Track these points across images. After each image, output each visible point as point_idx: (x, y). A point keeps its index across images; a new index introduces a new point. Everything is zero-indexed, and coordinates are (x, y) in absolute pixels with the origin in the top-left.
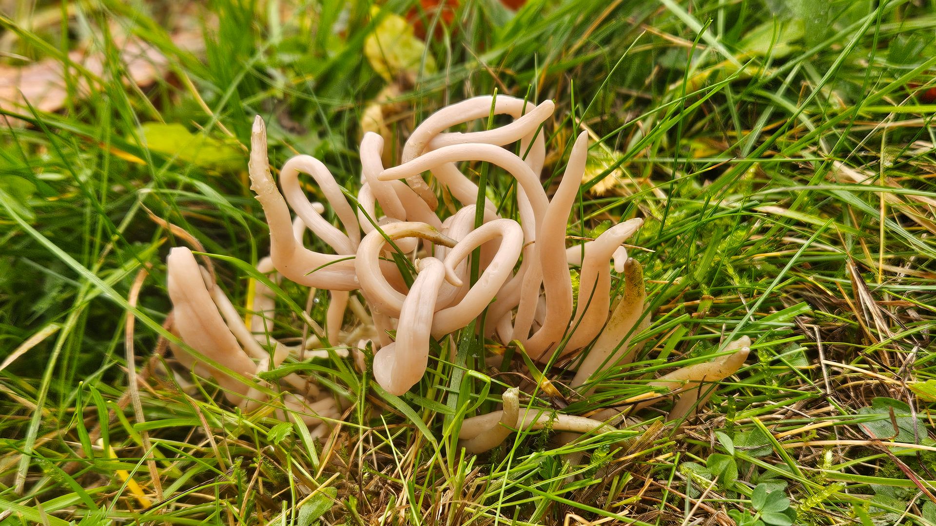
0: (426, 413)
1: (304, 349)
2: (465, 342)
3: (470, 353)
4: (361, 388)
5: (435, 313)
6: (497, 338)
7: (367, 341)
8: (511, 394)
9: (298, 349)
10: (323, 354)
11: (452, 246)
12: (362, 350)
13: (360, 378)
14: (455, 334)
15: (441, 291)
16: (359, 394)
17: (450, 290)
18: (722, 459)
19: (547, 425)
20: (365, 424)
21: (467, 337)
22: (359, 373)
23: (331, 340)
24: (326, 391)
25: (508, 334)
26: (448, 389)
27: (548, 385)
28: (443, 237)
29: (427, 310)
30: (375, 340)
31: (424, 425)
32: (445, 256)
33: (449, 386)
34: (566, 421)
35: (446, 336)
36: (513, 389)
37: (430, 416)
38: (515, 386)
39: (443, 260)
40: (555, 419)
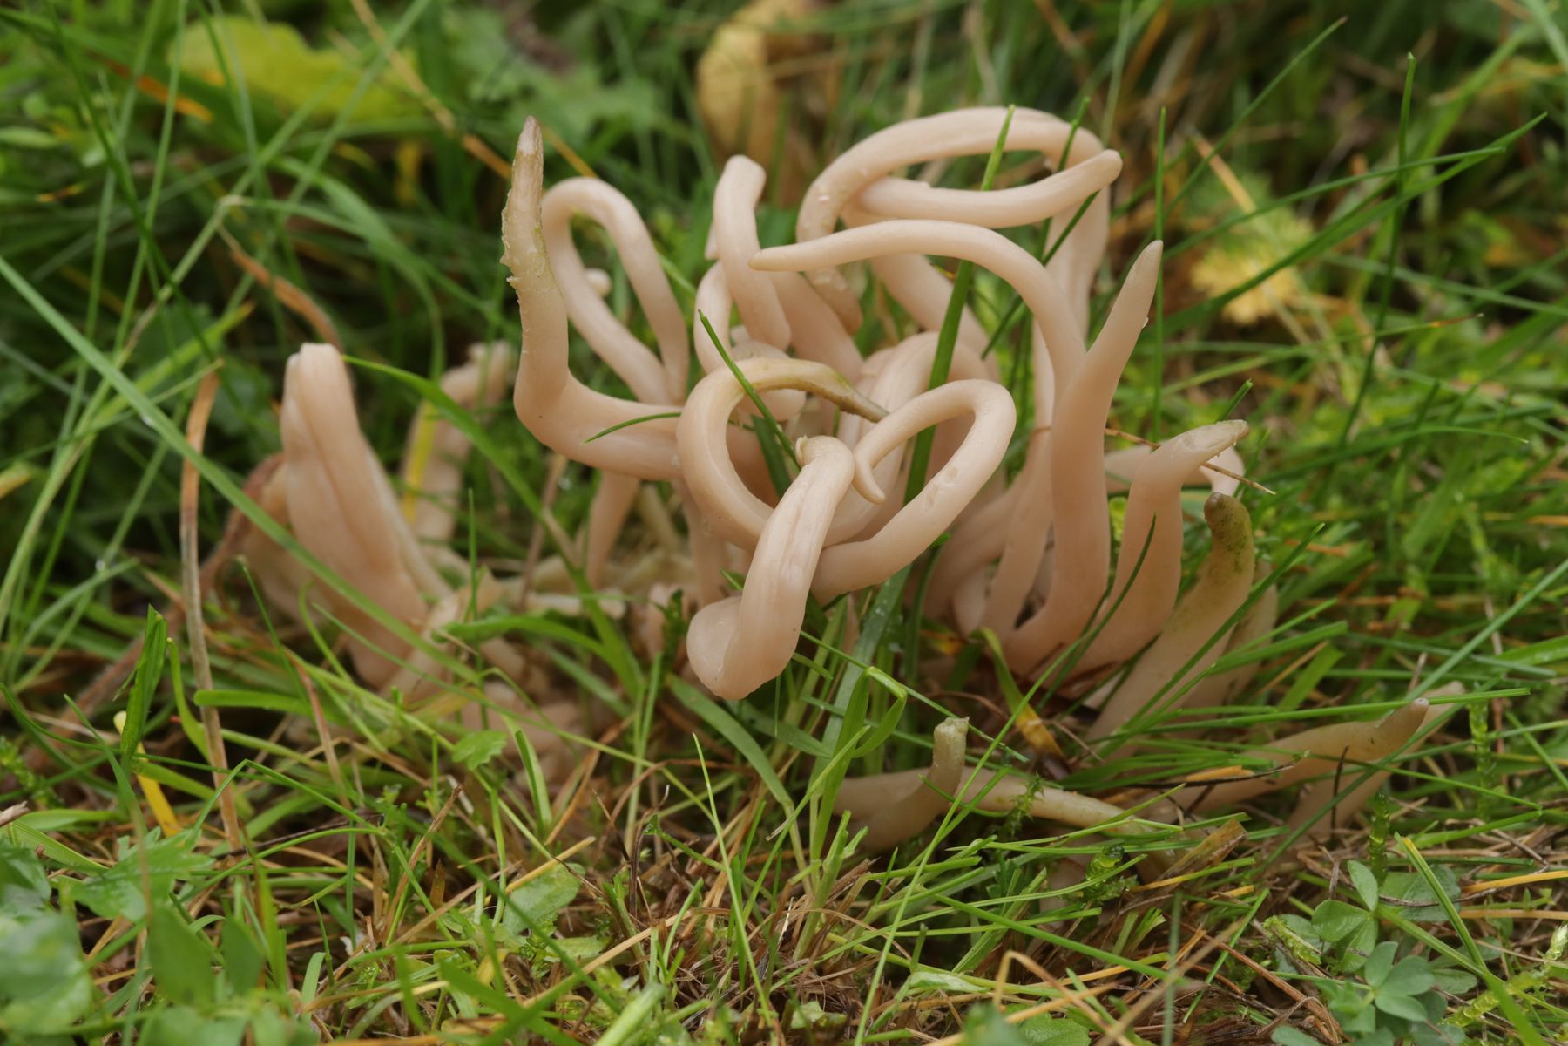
0: (779, 751)
1: (529, 587)
2: (878, 616)
3: (883, 641)
4: (646, 688)
5: (824, 549)
6: (949, 619)
7: (673, 589)
8: (952, 729)
9: (515, 587)
10: (569, 604)
11: (876, 420)
12: (660, 608)
13: (646, 667)
14: (859, 595)
15: (841, 506)
16: (640, 697)
17: (861, 510)
18: (1349, 914)
19: (1020, 804)
20: (647, 758)
21: (884, 608)
22: (642, 656)
23: (591, 575)
24: (564, 686)
25: (973, 611)
26: (830, 708)
27: (1037, 728)
28: (858, 399)
29: (809, 543)
30: (691, 590)
31: (772, 771)
32: (859, 437)
33: (832, 702)
34: (1056, 800)
35: (839, 598)
36: (957, 720)
37: (786, 756)
38: (961, 716)
39: (853, 446)
40: (1037, 794)
